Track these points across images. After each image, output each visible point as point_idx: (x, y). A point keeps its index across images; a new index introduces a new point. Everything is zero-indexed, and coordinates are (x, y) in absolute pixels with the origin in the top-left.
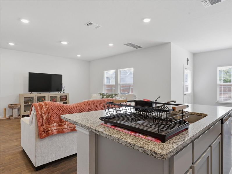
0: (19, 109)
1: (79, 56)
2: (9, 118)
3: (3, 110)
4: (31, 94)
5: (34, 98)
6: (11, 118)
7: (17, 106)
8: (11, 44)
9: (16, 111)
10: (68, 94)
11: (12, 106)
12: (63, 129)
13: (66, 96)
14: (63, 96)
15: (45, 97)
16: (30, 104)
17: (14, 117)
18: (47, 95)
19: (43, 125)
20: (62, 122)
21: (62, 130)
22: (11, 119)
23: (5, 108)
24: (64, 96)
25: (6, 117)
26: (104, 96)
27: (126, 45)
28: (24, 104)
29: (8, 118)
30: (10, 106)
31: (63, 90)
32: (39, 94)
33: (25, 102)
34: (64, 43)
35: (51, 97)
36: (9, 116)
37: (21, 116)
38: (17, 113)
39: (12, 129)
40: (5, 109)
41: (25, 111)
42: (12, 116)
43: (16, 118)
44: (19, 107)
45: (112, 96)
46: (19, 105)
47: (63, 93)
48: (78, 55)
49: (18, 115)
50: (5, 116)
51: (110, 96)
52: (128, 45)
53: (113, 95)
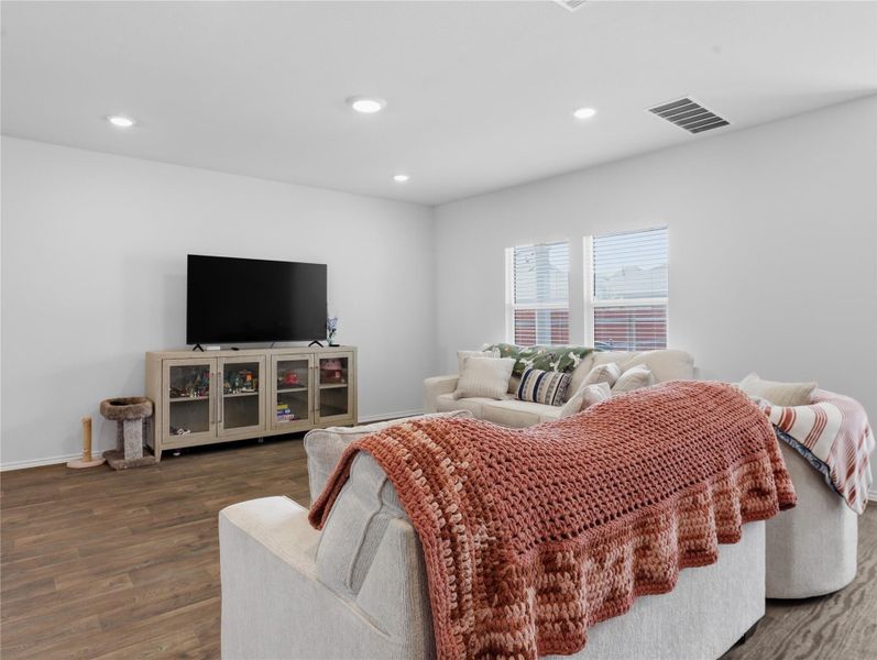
0: (149, 423)
1: (401, 178)
2: (106, 463)
3: (80, 427)
4: (198, 353)
5: (213, 370)
6: (115, 463)
7: (140, 411)
8: (121, 122)
9: (134, 431)
10: (353, 351)
11: (120, 411)
12: (571, 625)
13: (343, 362)
14: (327, 360)
15: (258, 364)
16: (193, 397)
17: (127, 458)
18: (267, 357)
19: (458, 614)
20: (562, 570)
21: (565, 630)
22: (114, 470)
23: (87, 417)
24: (334, 360)
25: (91, 460)
26: (523, 361)
27: (655, 115)
28: (167, 400)
29: (101, 462)
30: (109, 410)
31: (328, 333)
32: (234, 353)
33: (175, 393)
34: (366, 107)
35: (280, 364)
36: (105, 454)
37: (158, 454)
38: (141, 439)
39: (134, 532)
40: (89, 424)
41: (173, 431)
42: (119, 453)
43: (136, 462)
44: (150, 412)
45: (566, 358)
46: (149, 404)
47: (331, 345)
48: (398, 174)
49: (144, 448)
50: (88, 454)
51: (554, 359)
52: (664, 115)
53: (572, 355)
